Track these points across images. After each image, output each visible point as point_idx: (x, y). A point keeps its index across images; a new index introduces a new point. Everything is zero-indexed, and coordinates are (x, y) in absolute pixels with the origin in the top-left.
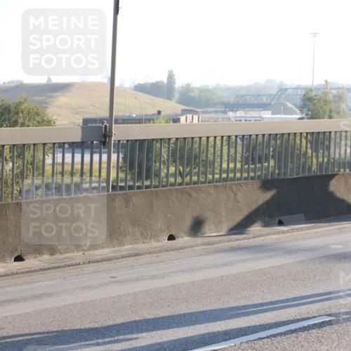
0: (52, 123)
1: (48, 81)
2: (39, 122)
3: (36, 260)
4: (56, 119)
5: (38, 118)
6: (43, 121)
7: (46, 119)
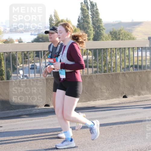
0: (135, 39)
1: (132, 21)
2: (129, 38)
3: (132, 97)
4: (137, 37)
5: (129, 37)
6: (131, 38)
7: (132, 37)
